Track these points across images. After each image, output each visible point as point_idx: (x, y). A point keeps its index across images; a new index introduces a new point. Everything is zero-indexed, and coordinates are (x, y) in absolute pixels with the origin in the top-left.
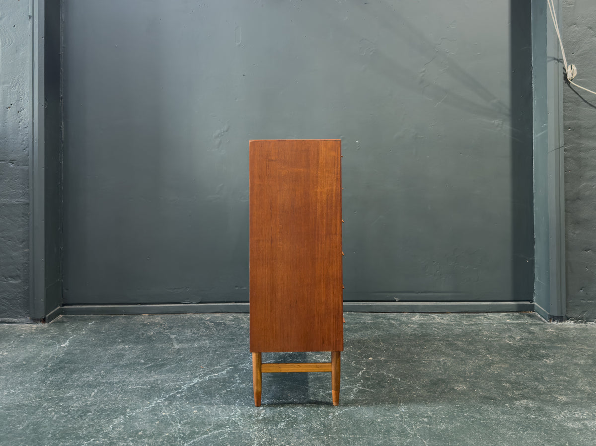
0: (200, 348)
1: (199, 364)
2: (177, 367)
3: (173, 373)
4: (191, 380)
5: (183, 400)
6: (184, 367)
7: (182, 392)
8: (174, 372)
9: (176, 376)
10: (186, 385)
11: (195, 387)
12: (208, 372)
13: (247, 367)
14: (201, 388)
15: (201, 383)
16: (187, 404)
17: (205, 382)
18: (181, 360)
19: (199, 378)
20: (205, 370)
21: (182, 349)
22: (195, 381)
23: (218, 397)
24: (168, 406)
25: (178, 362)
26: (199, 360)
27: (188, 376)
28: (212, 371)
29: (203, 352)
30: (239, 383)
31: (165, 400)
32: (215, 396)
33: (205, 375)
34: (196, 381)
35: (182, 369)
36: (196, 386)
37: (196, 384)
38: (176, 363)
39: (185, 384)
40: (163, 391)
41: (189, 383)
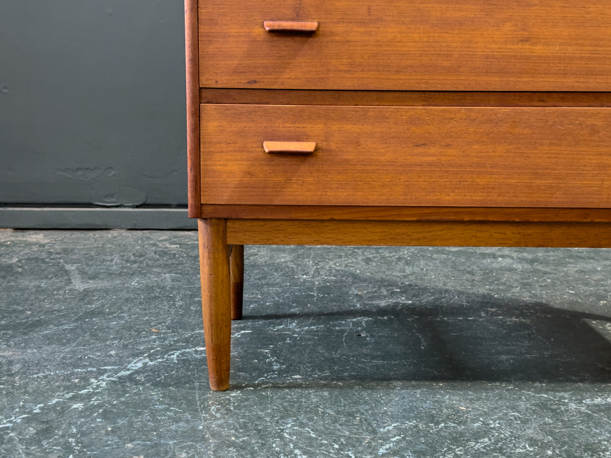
0: (149, 289)
1: (148, 322)
2: (79, 331)
3: (64, 344)
4: (121, 362)
5: (94, 420)
6: (99, 329)
7: (89, 396)
8: (69, 342)
9: (74, 352)
10: (105, 377)
11: (137, 383)
12: (174, 341)
13: (294, 332)
14: (156, 385)
15: (155, 371)
16: (107, 434)
17: (168, 367)
18: (92, 314)
19: (149, 356)
20: (165, 339)
21: (96, 290)
22: (137, 364)
23: (218, 410)
24: (36, 440)
25: (80, 318)
26: (146, 315)
27: (113, 352)
28: (187, 341)
29: (155, 298)
30: (280, 371)
31: (28, 421)
32: (206, 409)
33: (167, 349)
34: (140, 365)
35: (92, 335)
36: (141, 378)
37: (137, 372)
38: (76, 321)
39: (101, 373)
40: (25, 393)
41: (116, 372)
